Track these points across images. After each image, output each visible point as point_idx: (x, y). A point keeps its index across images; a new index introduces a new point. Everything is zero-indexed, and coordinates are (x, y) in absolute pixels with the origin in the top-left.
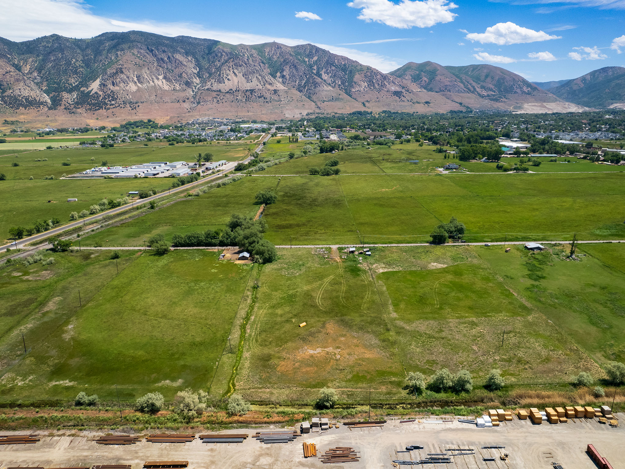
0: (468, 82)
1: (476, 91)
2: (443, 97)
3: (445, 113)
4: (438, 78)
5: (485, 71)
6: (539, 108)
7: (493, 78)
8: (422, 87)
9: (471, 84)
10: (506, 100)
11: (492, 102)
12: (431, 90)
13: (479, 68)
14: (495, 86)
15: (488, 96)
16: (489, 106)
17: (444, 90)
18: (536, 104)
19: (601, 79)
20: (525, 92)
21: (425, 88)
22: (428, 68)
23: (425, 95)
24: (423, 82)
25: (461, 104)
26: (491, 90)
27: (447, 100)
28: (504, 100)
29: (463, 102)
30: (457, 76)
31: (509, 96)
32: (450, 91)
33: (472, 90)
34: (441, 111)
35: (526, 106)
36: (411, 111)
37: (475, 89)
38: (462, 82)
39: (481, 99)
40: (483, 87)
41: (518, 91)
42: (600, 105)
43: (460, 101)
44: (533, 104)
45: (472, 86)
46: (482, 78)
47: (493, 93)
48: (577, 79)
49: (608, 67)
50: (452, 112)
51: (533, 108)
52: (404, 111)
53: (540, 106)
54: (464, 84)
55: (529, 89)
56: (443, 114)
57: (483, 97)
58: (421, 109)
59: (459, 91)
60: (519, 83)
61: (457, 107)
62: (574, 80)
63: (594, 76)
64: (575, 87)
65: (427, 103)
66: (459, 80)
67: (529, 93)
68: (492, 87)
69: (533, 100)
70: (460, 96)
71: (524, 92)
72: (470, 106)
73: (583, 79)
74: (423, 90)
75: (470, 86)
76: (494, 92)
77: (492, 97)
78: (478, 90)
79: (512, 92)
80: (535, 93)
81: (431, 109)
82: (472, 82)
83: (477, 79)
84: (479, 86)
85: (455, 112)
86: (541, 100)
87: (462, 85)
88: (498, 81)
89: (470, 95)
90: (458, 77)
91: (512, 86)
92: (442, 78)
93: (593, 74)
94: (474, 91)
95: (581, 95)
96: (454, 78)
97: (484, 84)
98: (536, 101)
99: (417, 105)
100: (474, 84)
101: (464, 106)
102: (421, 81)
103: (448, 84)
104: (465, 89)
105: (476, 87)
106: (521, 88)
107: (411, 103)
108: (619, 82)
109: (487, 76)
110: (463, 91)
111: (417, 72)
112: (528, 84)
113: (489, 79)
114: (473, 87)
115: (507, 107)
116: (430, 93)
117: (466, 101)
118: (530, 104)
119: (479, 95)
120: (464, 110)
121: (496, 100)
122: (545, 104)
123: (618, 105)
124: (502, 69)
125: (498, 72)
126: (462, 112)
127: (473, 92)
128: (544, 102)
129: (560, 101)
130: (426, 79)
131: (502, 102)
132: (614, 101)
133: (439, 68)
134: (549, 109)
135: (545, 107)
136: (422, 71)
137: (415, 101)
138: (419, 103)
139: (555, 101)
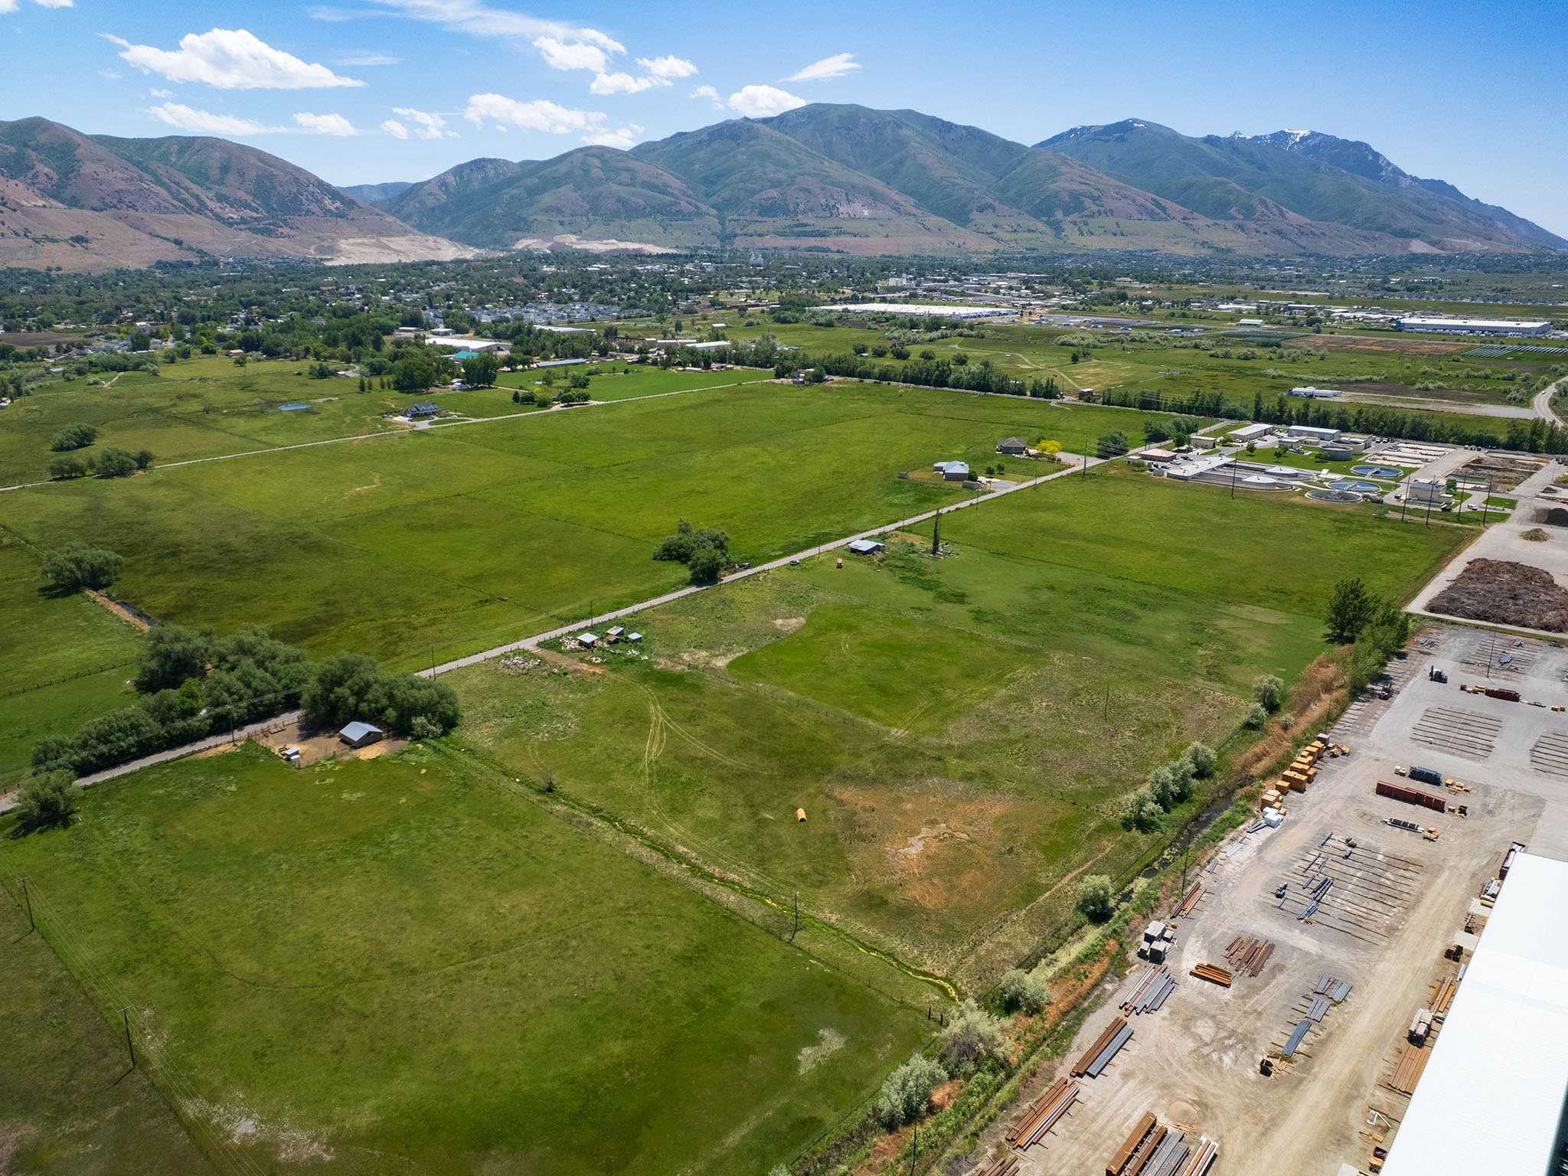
0: (177, 184)
1: (206, 207)
2: (120, 223)
3: (144, 268)
4: (88, 168)
5: (217, 155)
6: (375, 250)
7: (241, 174)
8: (44, 193)
9: (187, 190)
10: (292, 233)
11: (260, 237)
12: (73, 202)
13: (196, 146)
14: (254, 195)
15: (243, 221)
16: (257, 248)
17: (113, 203)
18: (366, 241)
19: (476, 185)
20: (330, 211)
21: (55, 197)
22: (43, 138)
23: (63, 219)
24: (42, 179)
25: (178, 243)
26: (247, 206)
27: (138, 234)
28: (286, 230)
29: (182, 237)
30: (138, 165)
31: (295, 220)
32: (133, 207)
33: (196, 205)
34: (132, 264)
35: (344, 244)
36: (40, 264)
37: (202, 203)
38: (162, 184)
39: (227, 230)
40: (221, 198)
41: (314, 207)
42: (495, 242)
43: (173, 235)
44: (359, 241)
45: (192, 195)
46: (215, 173)
47: (255, 215)
48: (429, 182)
49: (483, 160)
50: (161, 265)
51: (363, 250)
52: (13, 264)
53: (375, 245)
54: (168, 189)
55: (338, 204)
56: (139, 272)
57: (231, 225)
58: (67, 260)
59: (159, 208)
60: (311, 188)
61: (173, 254)
62: (423, 184)
63: (461, 178)
64: (430, 202)
65: (79, 240)
66: (149, 177)
67: (340, 215)
68: (249, 198)
69: (355, 230)
70: (170, 222)
71: (327, 212)
72: (205, 248)
73: (441, 181)
74: (54, 203)
75: (186, 196)
76: (256, 210)
77: (255, 224)
78: (212, 205)
79: (300, 210)
80: (353, 214)
81: (98, 259)
82: (187, 183)
83: (201, 176)
84: (211, 194)
85: (171, 264)
86: (372, 231)
87: (163, 192)
88: (259, 182)
89: (195, 218)
90: (146, 169)
91: (296, 197)
92: (101, 168)
93: (458, 171)
94: (202, 209)
95: (447, 220)
96: (135, 172)
97: (224, 191)
98: (363, 233)
99: (48, 246)
100: (196, 189)
101: (190, 249)
102: (35, 176)
103: (123, 186)
104: (175, 203)
105: (203, 197)
106: (318, 200)
107: (29, 242)
108: (515, 192)
109: (225, 169)
110: (172, 208)
111: (12, 149)
112: (335, 194)
113: (232, 178)
114: (197, 197)
115: (301, 250)
116: (75, 211)
117: (188, 235)
118: (351, 241)
119: (219, 218)
120: (196, 261)
121: (267, 232)
122: (384, 240)
123: (528, 242)
124: (261, 152)
125: (253, 160)
126: (190, 265)
127: (199, 211)
128: (380, 234)
129: (414, 234)
130: (47, 170)
131: (282, 235)
132: (519, 234)
133: (79, 140)
134: (397, 252)
135: (386, 247)
136: (26, 145)
137: (39, 235)
138: (54, 241)
139: (405, 233)
